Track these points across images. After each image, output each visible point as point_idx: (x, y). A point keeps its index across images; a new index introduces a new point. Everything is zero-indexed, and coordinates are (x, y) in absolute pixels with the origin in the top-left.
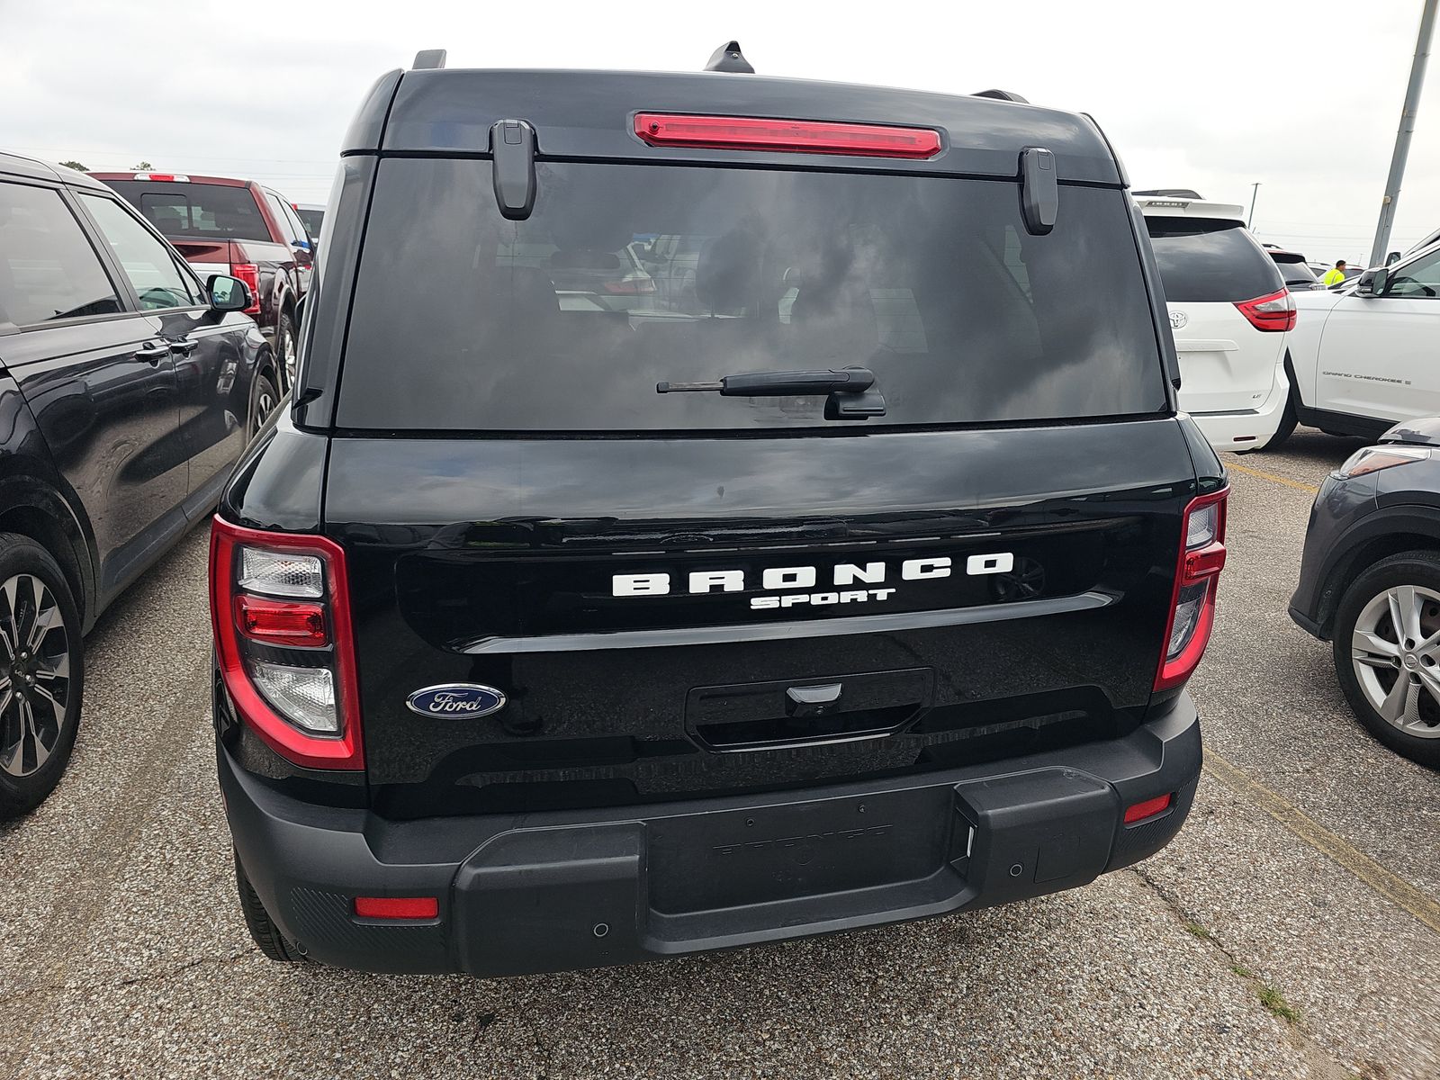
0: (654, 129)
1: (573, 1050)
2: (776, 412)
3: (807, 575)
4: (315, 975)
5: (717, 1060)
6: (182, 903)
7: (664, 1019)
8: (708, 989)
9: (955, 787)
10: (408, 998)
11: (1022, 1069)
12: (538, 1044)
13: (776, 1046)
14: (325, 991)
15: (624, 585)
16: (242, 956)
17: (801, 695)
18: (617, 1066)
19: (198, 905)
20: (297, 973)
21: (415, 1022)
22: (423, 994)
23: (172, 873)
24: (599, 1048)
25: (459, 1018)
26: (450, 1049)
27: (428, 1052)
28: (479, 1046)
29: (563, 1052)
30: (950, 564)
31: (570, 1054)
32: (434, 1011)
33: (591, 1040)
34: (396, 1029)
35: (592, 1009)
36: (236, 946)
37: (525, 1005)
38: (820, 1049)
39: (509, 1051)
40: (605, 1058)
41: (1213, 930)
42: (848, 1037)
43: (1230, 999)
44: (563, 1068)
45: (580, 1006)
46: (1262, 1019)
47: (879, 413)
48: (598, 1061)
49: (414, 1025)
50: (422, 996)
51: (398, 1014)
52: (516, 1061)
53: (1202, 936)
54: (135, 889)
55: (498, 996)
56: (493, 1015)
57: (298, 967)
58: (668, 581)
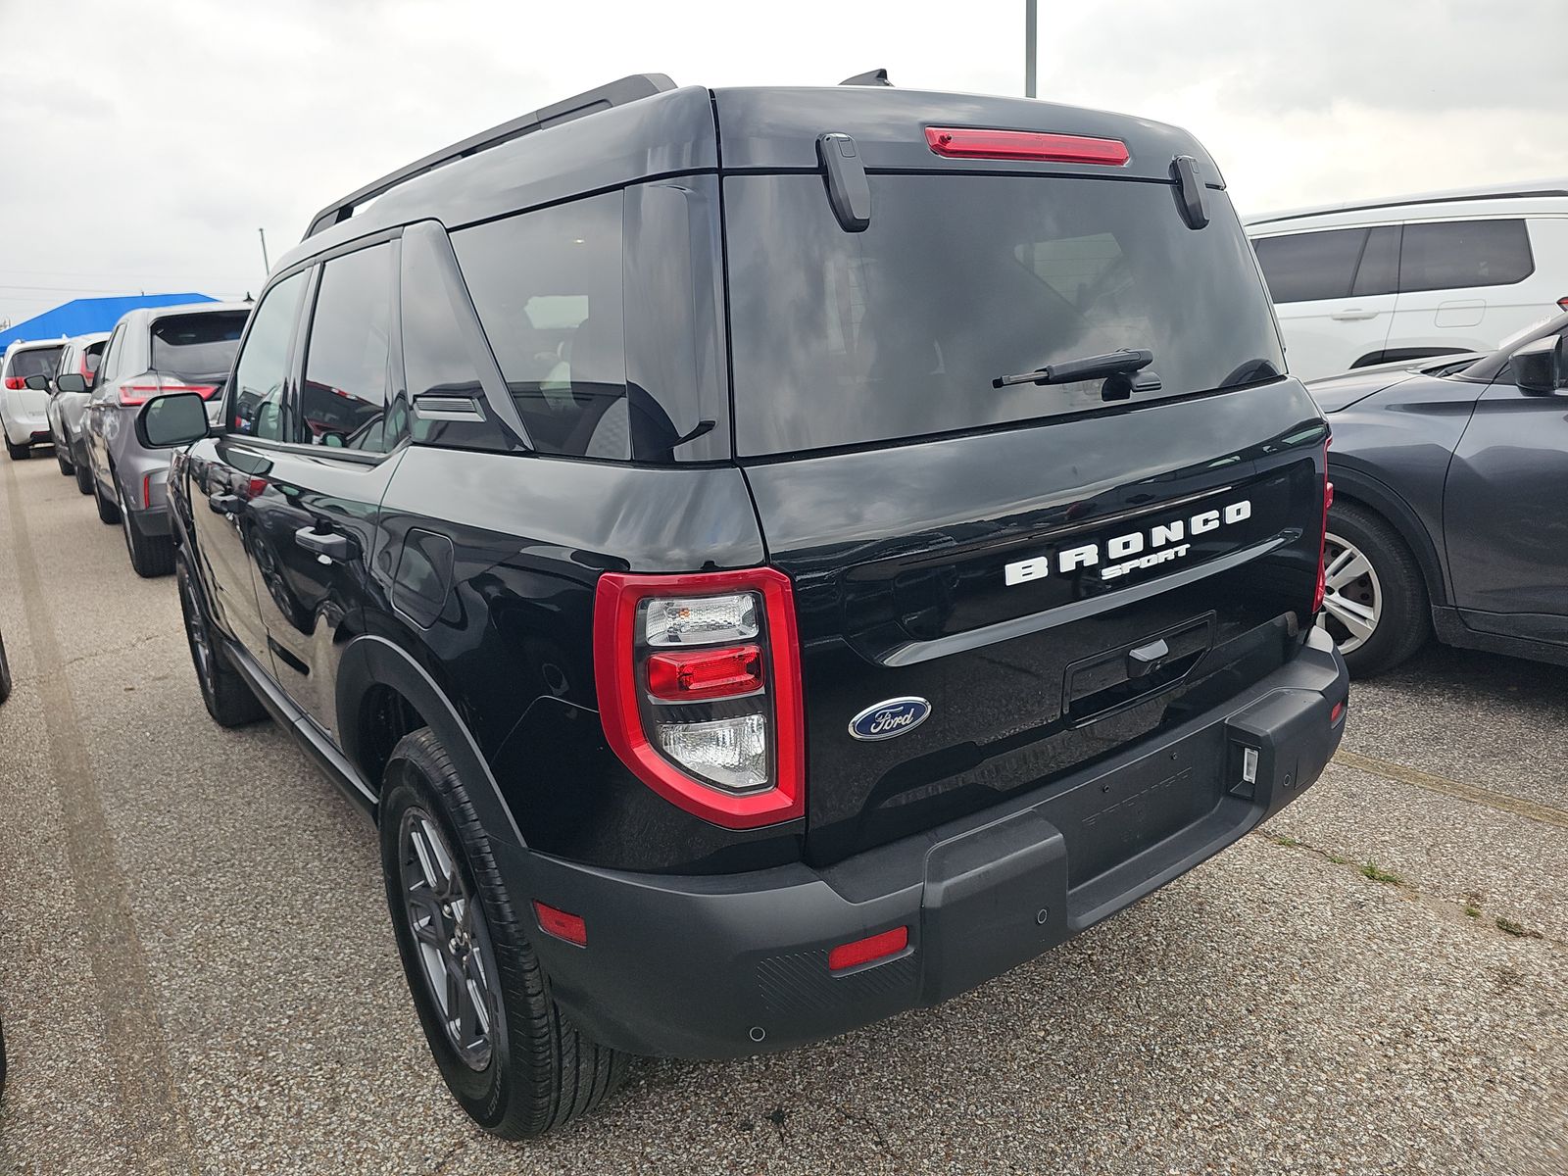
0: (945, 140)
1: (886, 1109)
2: (1082, 395)
3: (1136, 540)
4: (551, 1148)
5: (1019, 1067)
6: (312, 1139)
7: (943, 1053)
8: (959, 1015)
9: (1226, 722)
10: (676, 1129)
11: (1253, 983)
12: (848, 1117)
13: (1057, 1038)
14: (577, 1157)
15: (1015, 573)
16: (444, 1163)
17: (1142, 654)
18: (938, 1106)
19: (337, 1134)
20: (528, 1154)
21: (704, 1147)
22: (689, 1120)
23: (268, 1116)
24: (908, 1098)
25: (747, 1126)
26: (764, 1156)
27: (744, 1168)
28: (792, 1141)
29: (878, 1114)
30: (1218, 516)
31: (886, 1113)
32: (716, 1130)
33: (894, 1095)
34: (690, 1160)
35: (871, 1070)
36: (428, 1155)
37: (804, 1090)
38: (1094, 1027)
39: (826, 1133)
40: (921, 1104)
41: (1297, 837)
42: (1108, 1008)
43: (1348, 883)
44: (890, 1127)
45: (857, 1071)
46: (1377, 889)
47: (1157, 387)
48: (917, 1109)
49: (706, 1150)
50: (690, 1123)
51: (679, 1148)
52: (840, 1140)
53: (1291, 845)
54: (233, 1148)
55: (768, 1093)
56: (780, 1111)
57: (523, 1149)
58: (1046, 564)
